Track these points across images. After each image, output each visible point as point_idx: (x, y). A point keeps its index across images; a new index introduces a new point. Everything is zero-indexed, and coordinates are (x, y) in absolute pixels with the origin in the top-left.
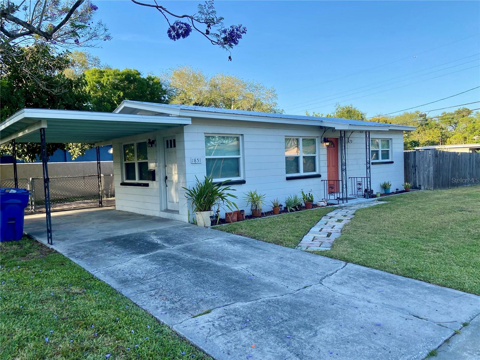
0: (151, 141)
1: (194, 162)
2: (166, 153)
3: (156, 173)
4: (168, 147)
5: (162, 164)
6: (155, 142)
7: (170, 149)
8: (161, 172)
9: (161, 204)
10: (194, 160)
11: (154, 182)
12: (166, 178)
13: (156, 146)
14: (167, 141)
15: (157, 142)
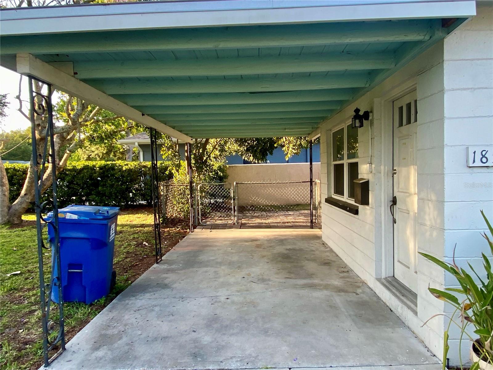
0: (361, 113)
1: (478, 163)
2: (396, 140)
3: (370, 188)
4: (401, 124)
5: (384, 168)
6: (371, 114)
7: (405, 128)
8: (381, 186)
9: (378, 262)
10: (478, 156)
11: (366, 207)
12: (394, 201)
13: (372, 124)
14: (401, 109)
15: (375, 116)
